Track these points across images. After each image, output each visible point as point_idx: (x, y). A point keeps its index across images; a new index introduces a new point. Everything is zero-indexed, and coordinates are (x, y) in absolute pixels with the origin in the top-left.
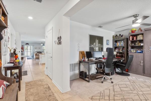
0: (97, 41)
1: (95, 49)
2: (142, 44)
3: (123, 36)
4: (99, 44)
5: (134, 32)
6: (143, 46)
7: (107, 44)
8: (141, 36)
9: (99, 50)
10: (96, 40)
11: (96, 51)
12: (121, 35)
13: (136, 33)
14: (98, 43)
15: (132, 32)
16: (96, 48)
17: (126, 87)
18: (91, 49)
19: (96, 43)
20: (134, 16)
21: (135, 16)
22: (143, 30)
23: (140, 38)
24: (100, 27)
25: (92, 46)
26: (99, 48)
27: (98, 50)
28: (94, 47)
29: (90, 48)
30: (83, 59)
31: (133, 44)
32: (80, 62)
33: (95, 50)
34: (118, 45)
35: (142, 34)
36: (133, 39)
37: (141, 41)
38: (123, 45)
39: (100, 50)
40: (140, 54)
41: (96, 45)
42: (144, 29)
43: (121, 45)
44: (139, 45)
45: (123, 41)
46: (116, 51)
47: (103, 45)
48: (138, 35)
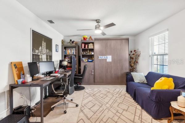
0: (44, 44)
1: (40, 57)
2: (93, 53)
3: (74, 42)
4: (47, 50)
5: (86, 40)
6: (93, 55)
7: (56, 50)
8: (91, 44)
9: (47, 59)
10: (43, 42)
11: (43, 61)
12: (72, 41)
13: (87, 41)
14: (45, 47)
15: (84, 39)
16: (43, 56)
17: (94, 106)
18: (34, 57)
19: (43, 46)
20: (96, 20)
21: (98, 21)
22: (93, 39)
23: (91, 46)
24: (51, 22)
25: (37, 51)
26: (47, 56)
27: (45, 60)
28: (39, 54)
29: (33, 55)
30: (21, 80)
31: (85, 53)
32: (12, 88)
33: (42, 59)
34: (69, 52)
35: (93, 43)
36: (85, 47)
37: (92, 50)
38: (74, 54)
39: (49, 59)
40: (91, 63)
41: (43, 50)
42: (95, 38)
43: (72, 53)
44: (90, 54)
45: (74, 49)
46: (66, 60)
47: (52, 52)
48: (90, 43)
